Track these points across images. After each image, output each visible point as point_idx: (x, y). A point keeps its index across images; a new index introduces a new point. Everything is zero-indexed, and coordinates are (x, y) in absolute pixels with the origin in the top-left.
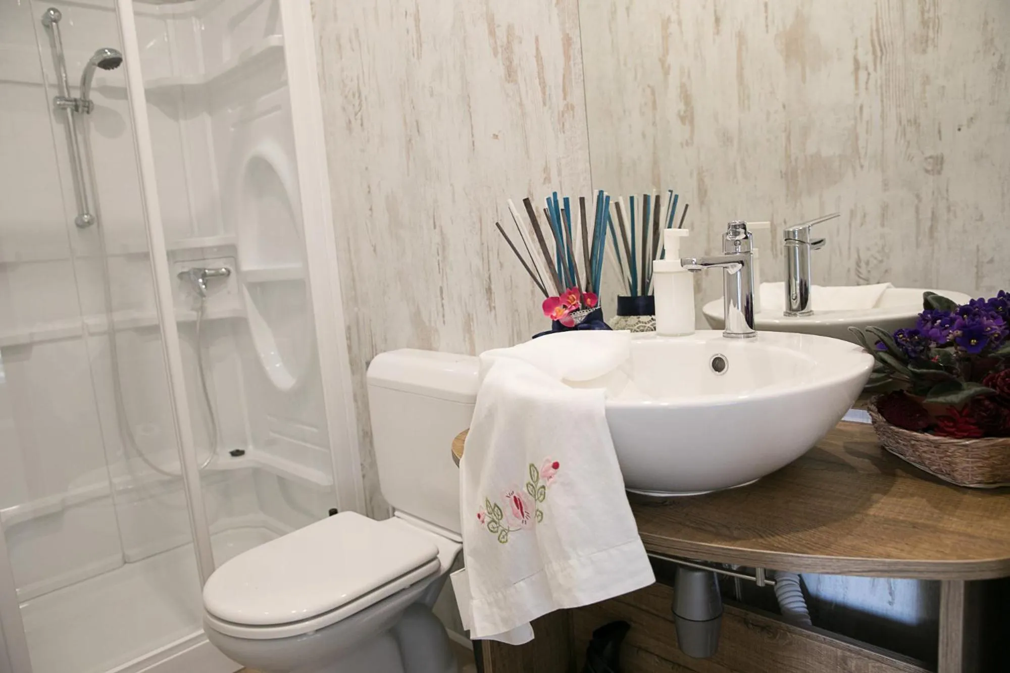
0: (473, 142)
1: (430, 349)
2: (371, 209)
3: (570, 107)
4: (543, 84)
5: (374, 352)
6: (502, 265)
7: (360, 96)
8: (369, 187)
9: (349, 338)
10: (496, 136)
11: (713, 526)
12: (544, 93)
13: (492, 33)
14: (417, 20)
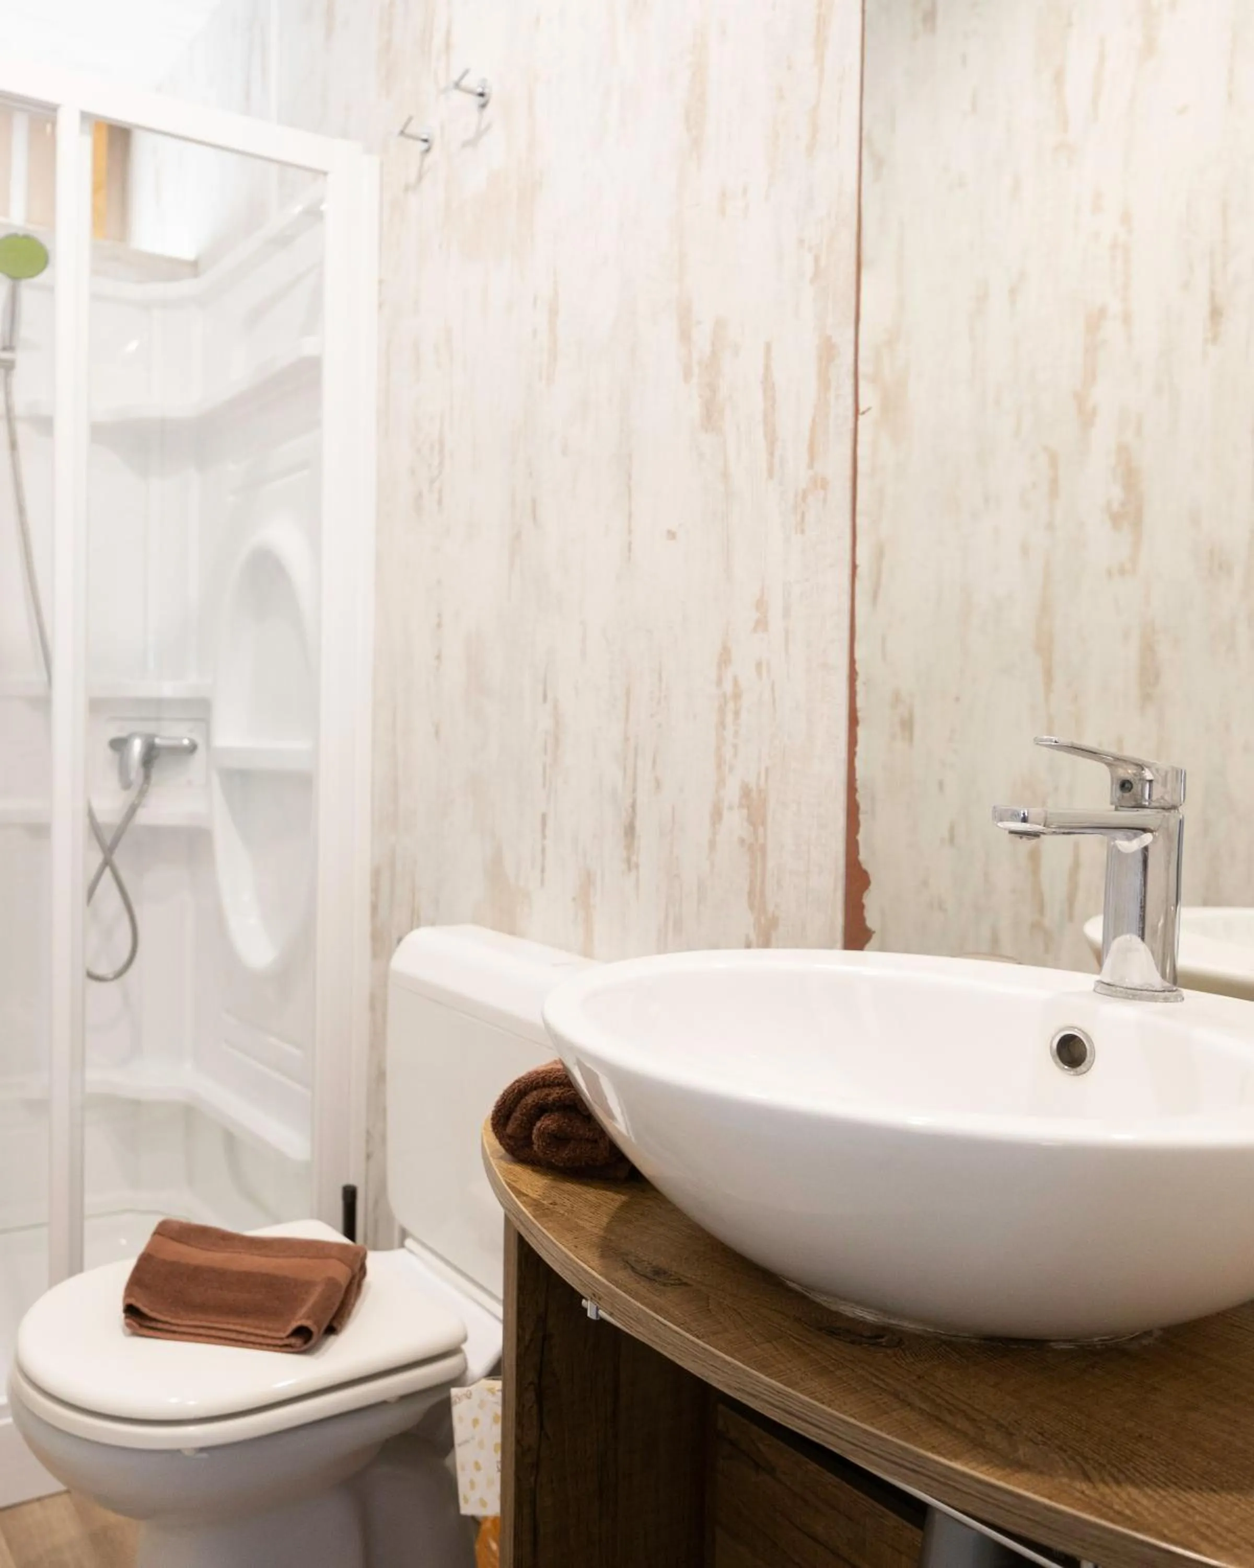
0: (630, 544)
1: (512, 933)
2: (438, 657)
3: (820, 483)
4: (772, 439)
5: (415, 922)
6: (658, 784)
7: (441, 451)
8: (439, 615)
9: (375, 890)
10: (672, 535)
11: (973, 1420)
12: (771, 454)
13: (685, 336)
14: (553, 312)
